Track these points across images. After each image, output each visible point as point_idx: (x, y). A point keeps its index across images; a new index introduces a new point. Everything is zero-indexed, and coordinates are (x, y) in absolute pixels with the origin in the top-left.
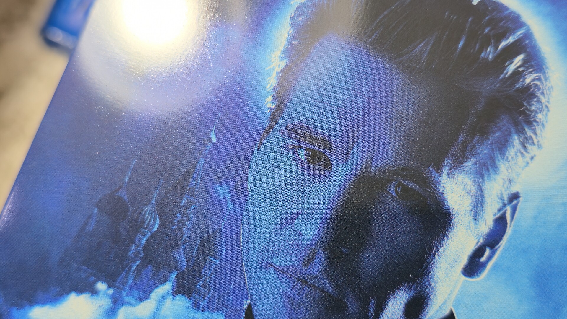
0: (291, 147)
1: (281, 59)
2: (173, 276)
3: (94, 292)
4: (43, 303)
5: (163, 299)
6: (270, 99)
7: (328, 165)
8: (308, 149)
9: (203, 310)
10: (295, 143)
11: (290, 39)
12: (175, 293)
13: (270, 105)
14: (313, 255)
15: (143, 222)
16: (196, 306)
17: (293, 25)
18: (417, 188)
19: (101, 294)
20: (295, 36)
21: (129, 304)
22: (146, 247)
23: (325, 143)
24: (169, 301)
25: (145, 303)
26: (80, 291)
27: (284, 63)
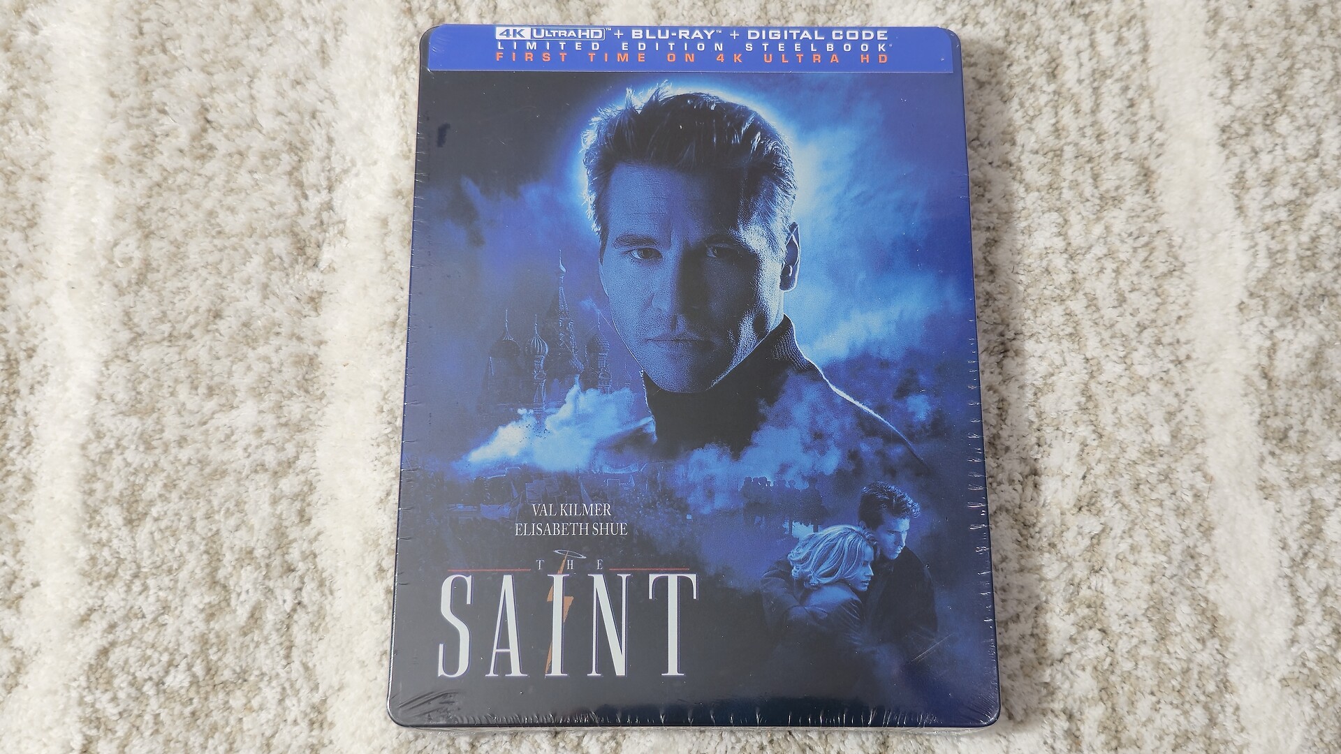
0: (626, 253)
1: (590, 194)
2: (577, 379)
3: (518, 418)
4: (477, 446)
5: (576, 397)
6: (594, 225)
7: (659, 255)
8: (639, 250)
9: (611, 392)
10: (627, 249)
11: (590, 178)
12: (584, 390)
13: (596, 230)
14: (675, 320)
15: (535, 351)
16: (604, 392)
17: (588, 167)
18: (727, 246)
19: (524, 417)
20: (594, 175)
21: (551, 414)
22: (545, 368)
23: (649, 240)
24: (582, 397)
25: (564, 407)
26: (505, 424)
27: (593, 197)
